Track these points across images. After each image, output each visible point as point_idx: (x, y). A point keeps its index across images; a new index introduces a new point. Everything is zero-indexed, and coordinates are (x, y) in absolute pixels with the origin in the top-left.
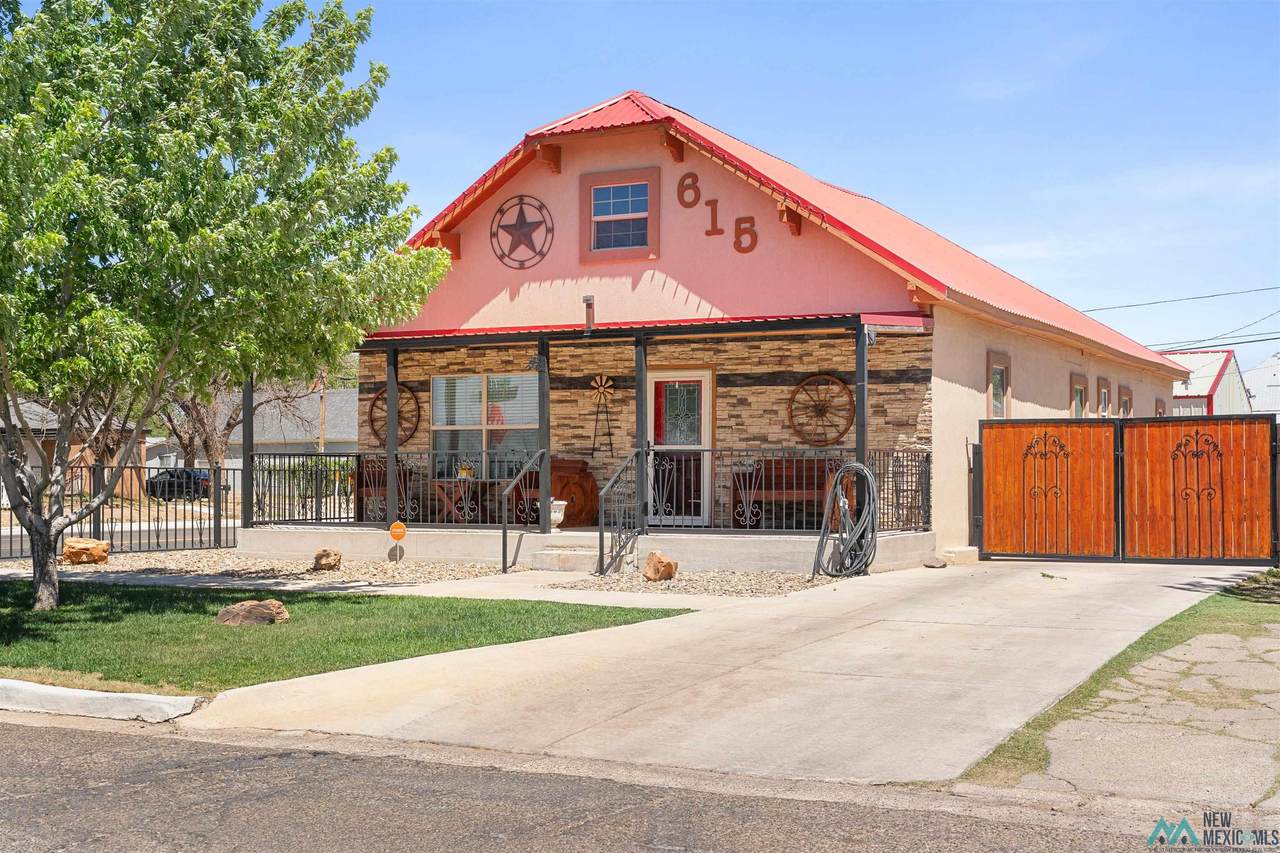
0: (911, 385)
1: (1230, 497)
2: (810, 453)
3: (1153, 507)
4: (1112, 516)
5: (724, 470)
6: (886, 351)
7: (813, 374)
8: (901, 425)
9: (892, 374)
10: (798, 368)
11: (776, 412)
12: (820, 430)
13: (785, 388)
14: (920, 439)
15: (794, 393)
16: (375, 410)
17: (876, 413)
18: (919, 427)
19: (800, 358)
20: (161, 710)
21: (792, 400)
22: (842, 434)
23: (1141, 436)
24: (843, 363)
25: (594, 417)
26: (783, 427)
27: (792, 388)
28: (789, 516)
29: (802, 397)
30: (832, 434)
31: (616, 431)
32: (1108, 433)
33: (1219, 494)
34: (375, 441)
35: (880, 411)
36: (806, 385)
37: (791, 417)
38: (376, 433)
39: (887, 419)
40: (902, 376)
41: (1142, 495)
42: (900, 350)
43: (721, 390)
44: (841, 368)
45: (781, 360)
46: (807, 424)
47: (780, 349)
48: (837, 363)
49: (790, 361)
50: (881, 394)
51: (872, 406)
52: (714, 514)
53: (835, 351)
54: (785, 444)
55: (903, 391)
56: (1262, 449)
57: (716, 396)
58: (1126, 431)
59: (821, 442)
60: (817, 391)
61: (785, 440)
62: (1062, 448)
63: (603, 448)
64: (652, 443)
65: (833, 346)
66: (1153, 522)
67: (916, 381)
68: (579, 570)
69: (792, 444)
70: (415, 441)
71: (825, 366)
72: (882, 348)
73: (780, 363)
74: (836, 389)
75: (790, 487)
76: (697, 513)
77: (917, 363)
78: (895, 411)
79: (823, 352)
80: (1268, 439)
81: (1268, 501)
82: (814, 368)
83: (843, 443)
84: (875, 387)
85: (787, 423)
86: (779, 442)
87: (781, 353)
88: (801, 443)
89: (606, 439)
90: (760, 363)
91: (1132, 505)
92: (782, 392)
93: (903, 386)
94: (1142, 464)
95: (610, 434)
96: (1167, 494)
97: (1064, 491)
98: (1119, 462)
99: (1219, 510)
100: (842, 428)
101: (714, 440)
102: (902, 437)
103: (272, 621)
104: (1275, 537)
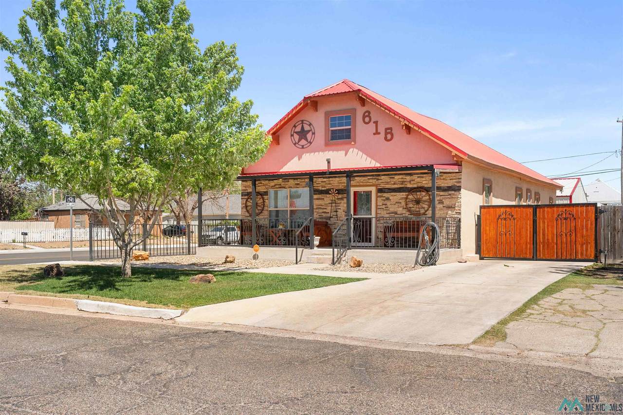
0: (453, 192)
1: (579, 235)
2: (414, 218)
3: (548, 239)
4: (532, 242)
5: (380, 225)
6: (443, 179)
7: (415, 188)
8: (449, 207)
9: (446, 188)
10: (409, 186)
11: (400, 203)
12: (418, 209)
13: (404, 193)
14: (457, 213)
15: (408, 195)
16: (247, 202)
17: (439, 203)
18: (456, 208)
19: (410, 182)
20: (169, 315)
21: (407, 198)
22: (426, 211)
23: (544, 211)
24: (426, 183)
25: (330, 205)
26: (403, 208)
27: (407, 193)
28: (406, 243)
29: (410, 197)
30: (422, 211)
31: (339, 210)
32: (531, 210)
33: (574, 234)
34: (247, 214)
35: (441, 202)
36: (413, 192)
37: (406, 205)
38: (248, 211)
39: (444, 205)
40: (450, 188)
41: (544, 235)
42: (449, 179)
43: (379, 194)
44: (426, 186)
45: (403, 182)
46: (413, 207)
47: (402, 178)
48: (424, 184)
49: (406, 183)
50: (441, 196)
51: (438, 200)
52: (376, 242)
53: (424, 179)
54: (404, 215)
55: (450, 195)
56: (592, 216)
57: (377, 197)
58: (538, 210)
59: (418, 214)
60: (416, 194)
61: (404, 213)
62: (512, 216)
63: (334, 217)
64: (353, 215)
65: (422, 177)
66: (548, 245)
67: (455, 190)
68: (325, 263)
69: (407, 215)
70: (263, 214)
71: (420, 185)
72: (442, 178)
73: (402, 184)
74: (424, 194)
75: (406, 231)
76: (370, 241)
77: (456, 184)
78: (447, 202)
79: (419, 180)
80: (594, 213)
81: (593, 237)
82: (415, 186)
83: (426, 214)
84: (439, 193)
85: (405, 207)
86: (402, 214)
87: (402, 180)
88: (410, 215)
89: (335, 214)
90: (394, 184)
91: (540, 238)
92: (403, 195)
93: (450, 192)
94: (544, 222)
95: (336, 211)
96: (553, 234)
97: (513, 233)
98: (535, 222)
99: (574, 240)
100: (426, 209)
101: (377, 213)
102: (450, 212)
103: (210, 282)
104: (596, 251)
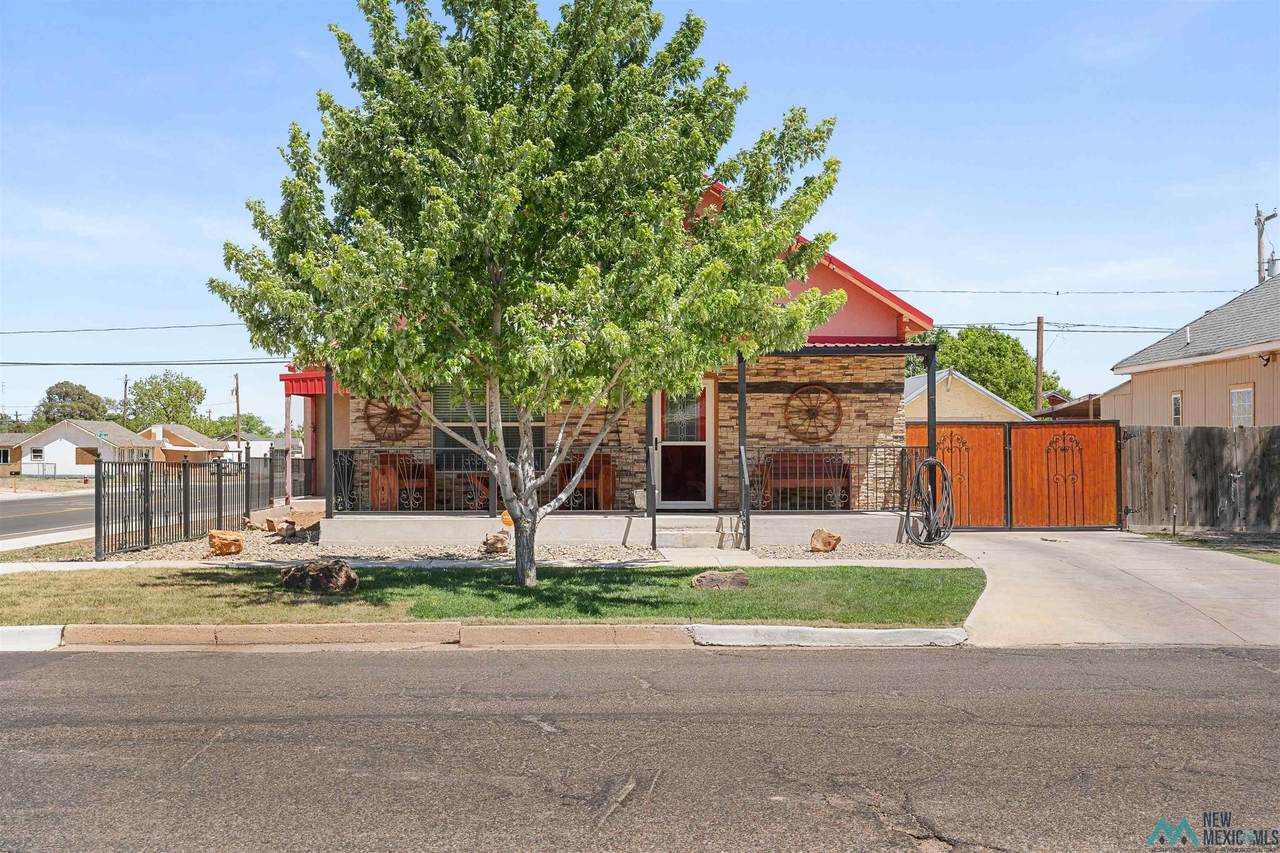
0: (888, 395)
1: (1087, 481)
2: (804, 447)
3: (1033, 489)
4: (1003, 494)
5: (725, 462)
6: (867, 368)
7: (805, 385)
8: (880, 426)
9: (872, 386)
10: (791, 379)
11: (772, 415)
12: (811, 430)
13: (780, 395)
14: (896, 437)
15: (789, 399)
16: (371, 407)
17: (858, 417)
18: (895, 428)
19: (794, 370)
20: (952, 638)
21: (787, 405)
22: (831, 434)
23: (1024, 434)
24: (830, 376)
25: (602, 417)
26: (779, 427)
27: (788, 395)
28: (784, 499)
29: (796, 403)
30: (822, 433)
31: (624, 429)
32: (1000, 432)
33: (1080, 479)
34: (371, 436)
35: (861, 415)
36: (802, 393)
37: (787, 419)
38: (372, 429)
39: (869, 421)
40: (880, 387)
41: (1025, 479)
42: (878, 367)
43: (722, 395)
44: (829, 380)
45: (777, 372)
46: (802, 425)
47: (776, 363)
48: (825, 376)
49: (784, 373)
50: (862, 402)
51: (855, 412)
52: (716, 500)
53: (824, 367)
54: (780, 441)
55: (881, 400)
56: (1110, 444)
57: (718, 401)
58: (1013, 431)
59: (813, 439)
60: (809, 397)
61: (781, 438)
62: (964, 444)
63: (612, 444)
64: (659, 439)
65: (821, 362)
66: (1033, 500)
67: (892, 392)
69: (787, 441)
70: (415, 436)
71: (815, 378)
72: (864, 365)
73: (776, 375)
74: (824, 397)
76: (703, 498)
77: (892, 378)
78: (875, 415)
79: (813, 367)
80: (1114, 439)
81: (1114, 483)
82: (805, 380)
83: (831, 440)
84: (857, 396)
85: (783, 424)
86: (776, 439)
87: (777, 367)
88: (795, 440)
89: (613, 436)
90: (758, 374)
91: (1016, 486)
92: (778, 398)
93: (881, 395)
94: (1025, 457)
95: (618, 432)
96: (1042, 479)
97: (966, 477)
98: (1007, 455)
99: (1080, 490)
100: (830, 429)
101: (717, 437)
102: (881, 435)
104: (1119, 509)
